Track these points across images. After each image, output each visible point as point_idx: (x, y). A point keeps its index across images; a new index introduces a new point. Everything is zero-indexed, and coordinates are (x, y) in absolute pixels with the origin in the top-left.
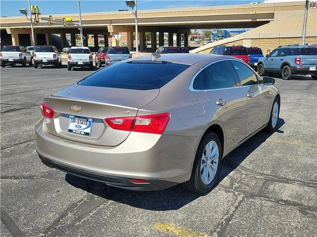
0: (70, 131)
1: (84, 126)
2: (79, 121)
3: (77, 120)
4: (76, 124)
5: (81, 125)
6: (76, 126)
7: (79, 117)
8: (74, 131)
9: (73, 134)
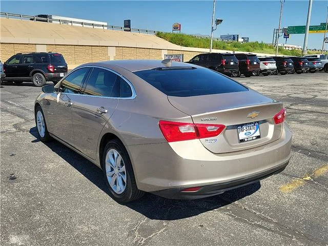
0: (242, 141)
1: (252, 131)
2: (248, 128)
3: (245, 128)
4: (245, 132)
5: (250, 131)
6: (245, 134)
7: (246, 124)
8: (246, 140)
9: (246, 142)
